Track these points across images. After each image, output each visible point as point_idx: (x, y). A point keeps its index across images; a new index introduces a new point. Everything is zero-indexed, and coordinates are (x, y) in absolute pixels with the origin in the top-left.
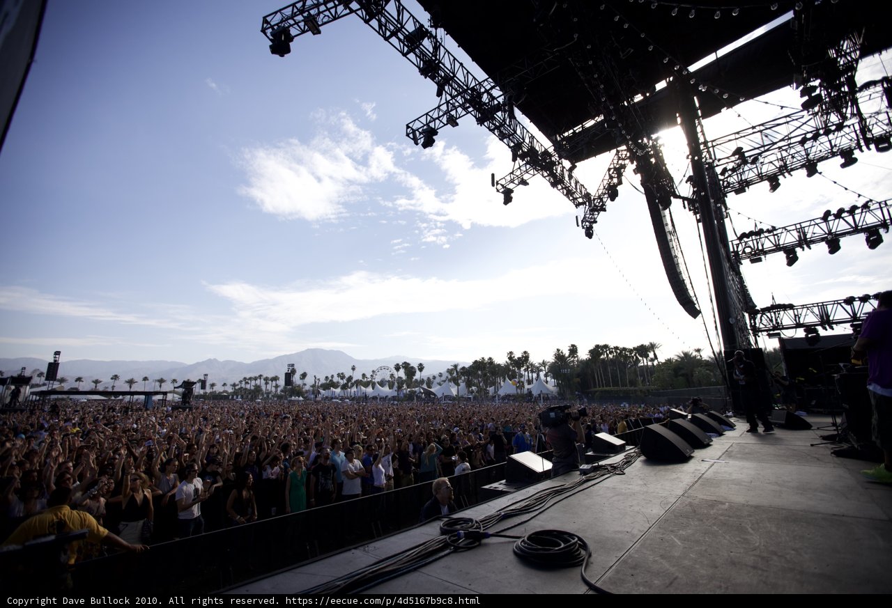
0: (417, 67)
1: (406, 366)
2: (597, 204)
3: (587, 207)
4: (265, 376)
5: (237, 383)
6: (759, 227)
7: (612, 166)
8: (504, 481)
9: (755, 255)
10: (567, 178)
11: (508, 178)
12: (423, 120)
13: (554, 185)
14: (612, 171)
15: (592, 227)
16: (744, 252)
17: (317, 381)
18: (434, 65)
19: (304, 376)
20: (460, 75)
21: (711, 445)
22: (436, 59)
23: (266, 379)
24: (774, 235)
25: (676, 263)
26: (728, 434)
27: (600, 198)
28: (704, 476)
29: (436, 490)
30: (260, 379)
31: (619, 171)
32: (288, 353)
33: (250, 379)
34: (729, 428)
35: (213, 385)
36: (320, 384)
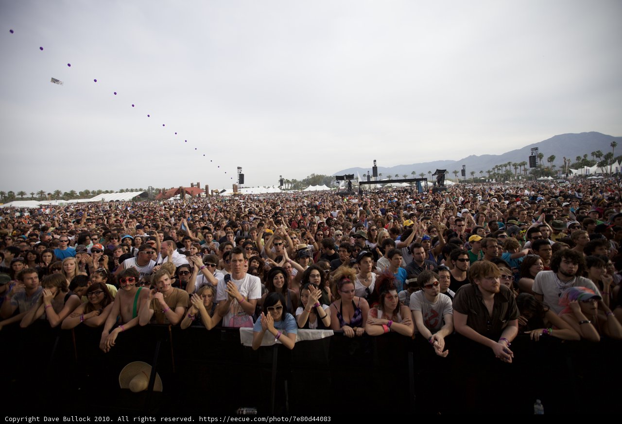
4: (513, 163)
5: (491, 170)
17: (567, 162)
19: (552, 159)
23: (515, 165)
30: (510, 165)
33: (500, 166)
35: (472, 173)
36: (570, 164)
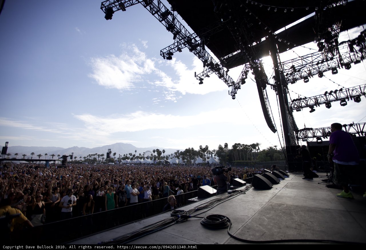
0: (166, 27)
1: (158, 151)
2: (237, 86)
3: (233, 87)
4: (98, 154)
5: (86, 157)
6: (300, 97)
7: (243, 71)
8: (197, 197)
9: (298, 108)
10: (225, 75)
11: (202, 74)
12: (167, 49)
13: (220, 77)
14: (243, 73)
15: (235, 95)
16: (294, 107)
17: (120, 157)
18: (172, 26)
19: (115, 154)
20: (183, 31)
21: (280, 183)
22: (173, 24)
23: (99, 155)
24: (306, 101)
25: (268, 110)
26: (286, 179)
27: (238, 83)
28: (277, 195)
29: (169, 200)
30: (96, 155)
31: (246, 73)
32: (108, 145)
33: (92, 155)
34: (287, 177)
35: (75, 158)
36: (121, 157)
